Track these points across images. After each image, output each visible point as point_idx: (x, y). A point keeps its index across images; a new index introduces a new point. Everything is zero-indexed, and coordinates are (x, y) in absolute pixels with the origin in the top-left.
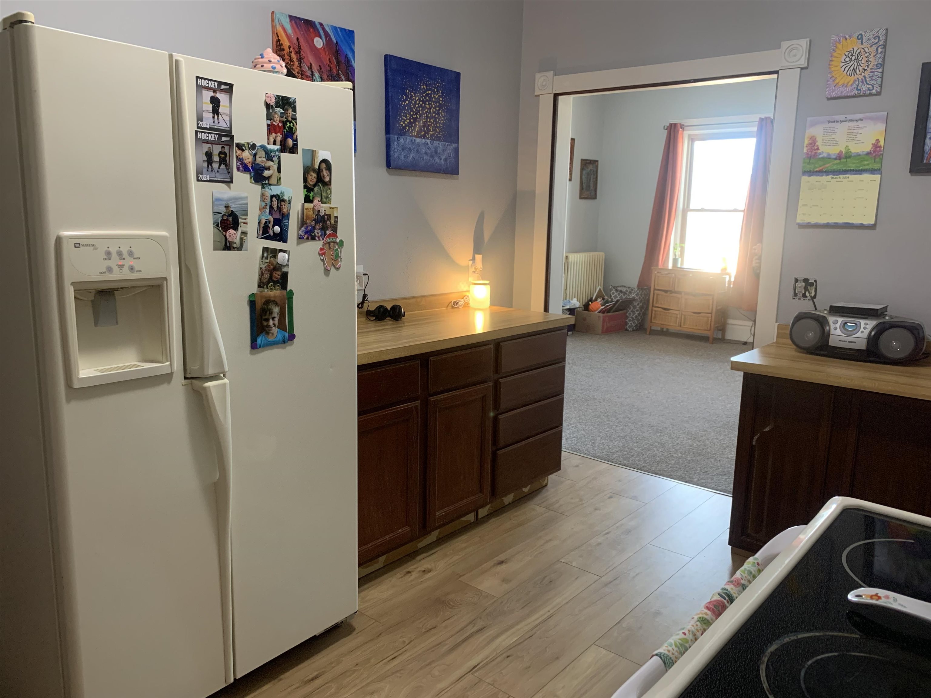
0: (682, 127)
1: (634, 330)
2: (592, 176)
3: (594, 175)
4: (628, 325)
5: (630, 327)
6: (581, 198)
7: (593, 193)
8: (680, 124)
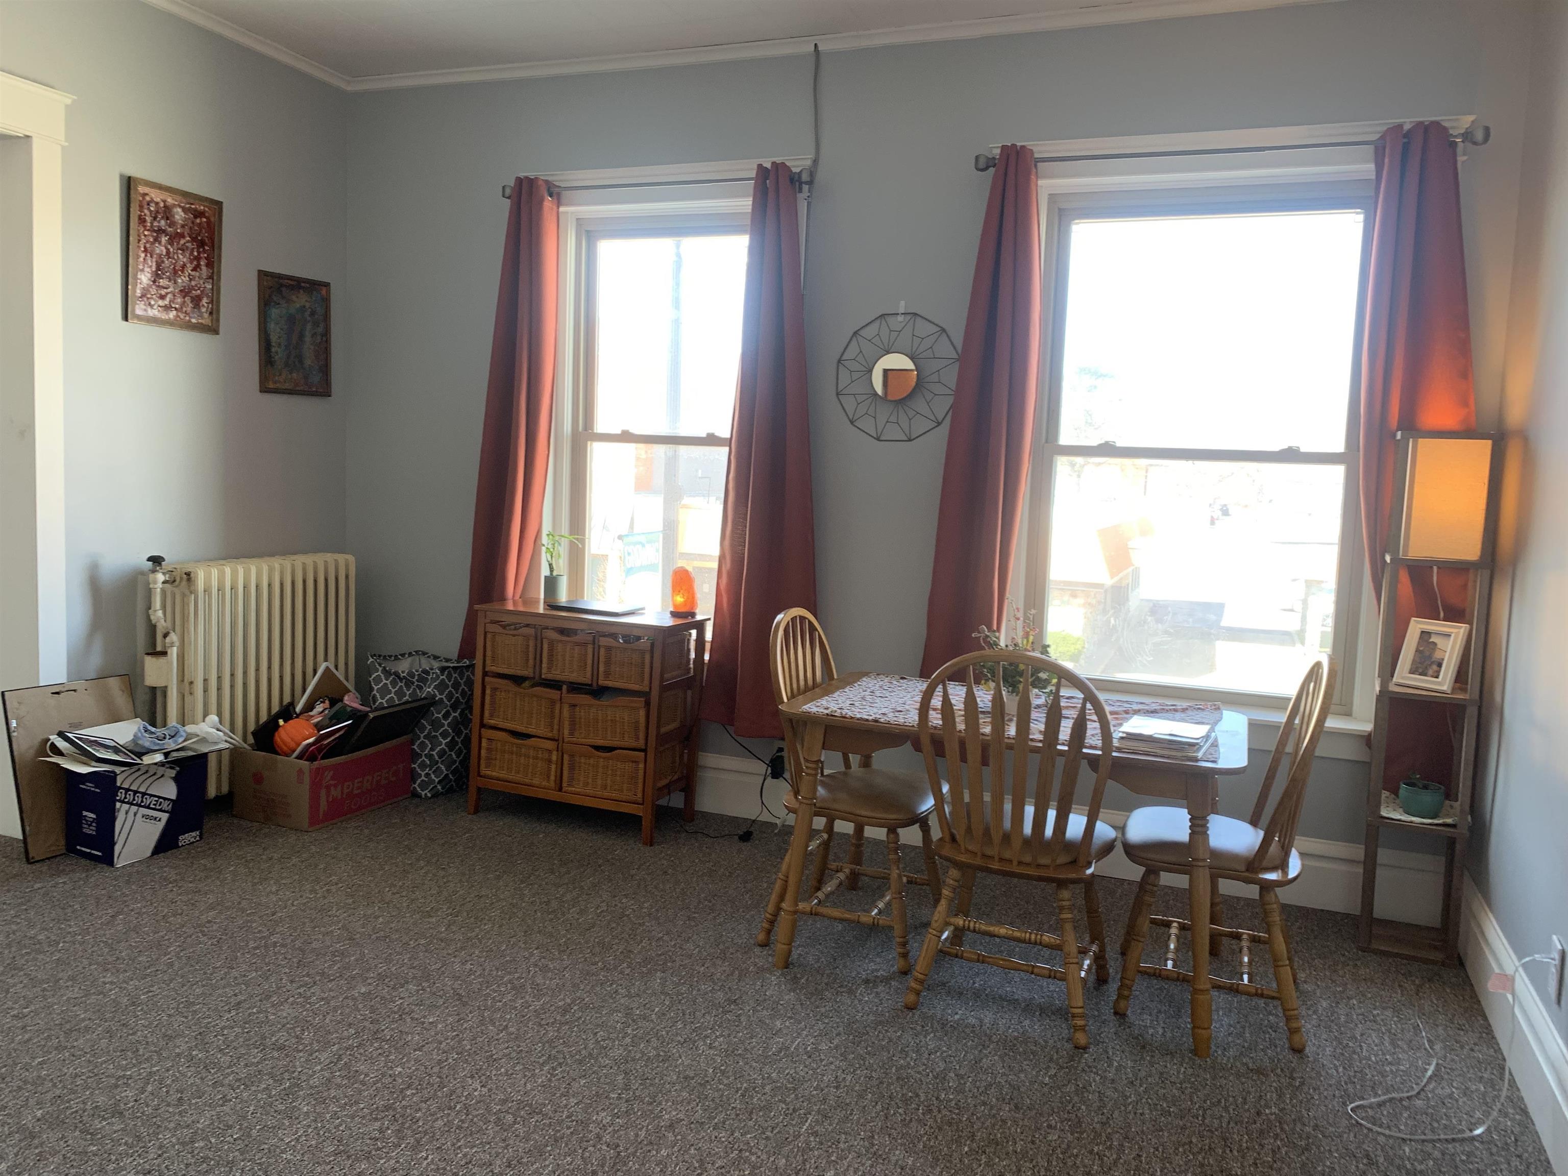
0: (555, 192)
1: (436, 795)
2: (309, 326)
3: (316, 324)
4: (418, 782)
5: (423, 786)
6: (264, 389)
7: (316, 378)
8: (547, 182)
